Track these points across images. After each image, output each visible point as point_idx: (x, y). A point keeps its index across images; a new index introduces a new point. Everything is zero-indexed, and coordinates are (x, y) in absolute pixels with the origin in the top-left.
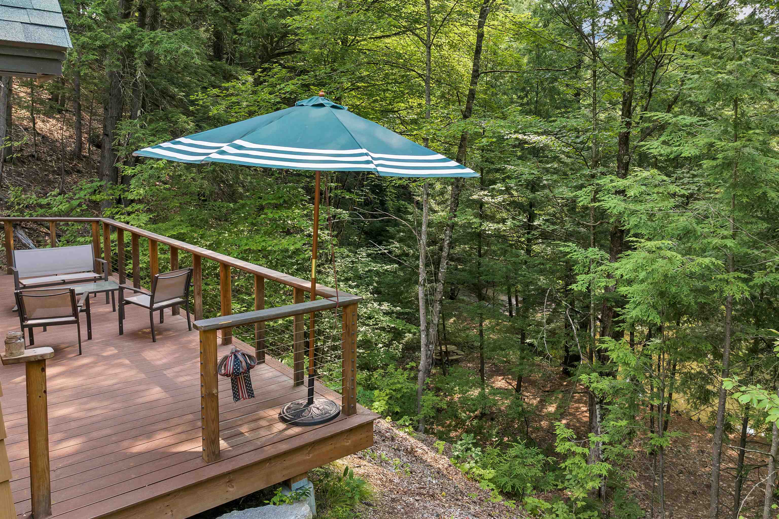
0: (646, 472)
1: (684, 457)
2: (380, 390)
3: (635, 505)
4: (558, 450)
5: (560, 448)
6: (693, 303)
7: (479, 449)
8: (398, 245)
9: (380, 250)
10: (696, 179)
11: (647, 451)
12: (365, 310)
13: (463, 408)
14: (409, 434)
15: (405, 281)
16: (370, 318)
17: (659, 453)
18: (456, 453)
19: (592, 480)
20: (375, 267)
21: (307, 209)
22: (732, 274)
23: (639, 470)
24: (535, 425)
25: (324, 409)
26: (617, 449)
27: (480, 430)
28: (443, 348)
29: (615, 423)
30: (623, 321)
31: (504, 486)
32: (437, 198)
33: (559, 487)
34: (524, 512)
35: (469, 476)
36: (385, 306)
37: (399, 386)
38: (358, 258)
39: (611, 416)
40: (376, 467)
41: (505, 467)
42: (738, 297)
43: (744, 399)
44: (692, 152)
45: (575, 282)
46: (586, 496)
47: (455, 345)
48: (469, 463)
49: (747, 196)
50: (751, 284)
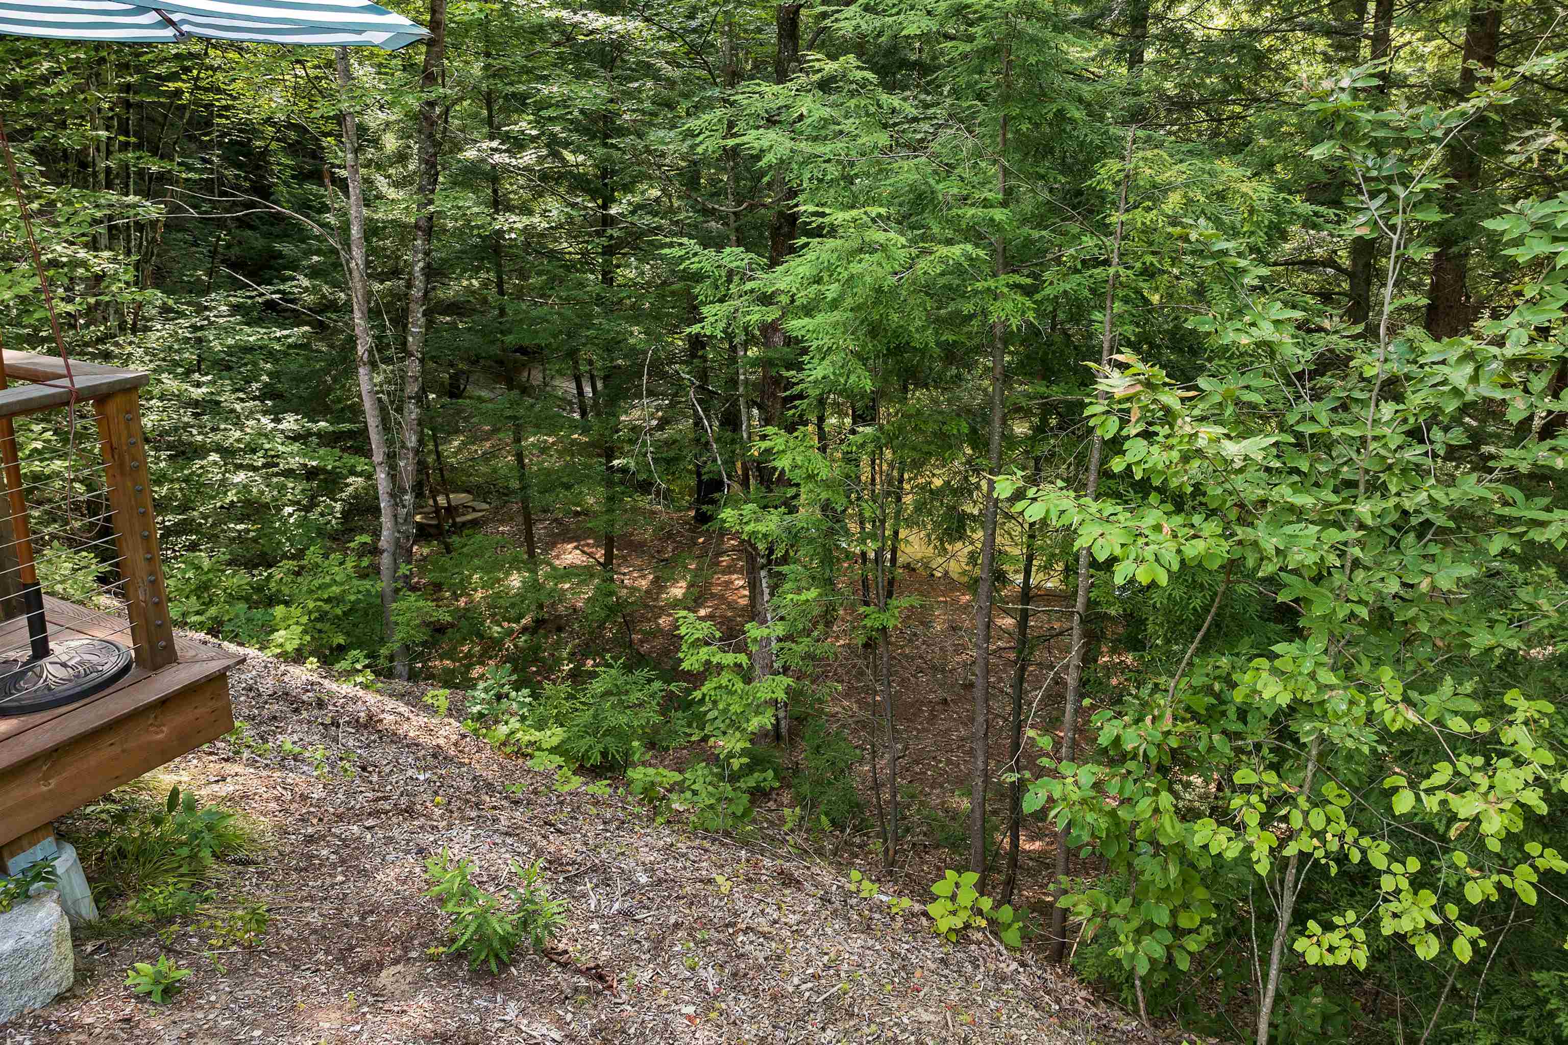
0: (859, 681)
1: (924, 642)
2: (287, 604)
3: (843, 744)
4: (685, 666)
5: (691, 662)
6: (932, 345)
7: (526, 691)
8: (306, 283)
9: (263, 294)
10: (931, 111)
11: (860, 641)
12: (238, 434)
13: (495, 614)
14: (365, 687)
15: (332, 363)
16: (254, 451)
17: (880, 641)
18: (475, 709)
19: (757, 713)
20: (252, 336)
21: (38, 197)
22: (1003, 278)
23: (846, 678)
24: (646, 627)
25: (81, 663)
26: (803, 646)
27: (535, 653)
28: (442, 500)
29: (796, 597)
30: (801, 396)
31: (585, 756)
32: (391, 171)
33: (694, 738)
34: (630, 798)
35: (508, 750)
36: (290, 423)
37: (336, 589)
38: (207, 318)
39: (787, 586)
40: (264, 773)
41: (586, 717)
42: (1014, 323)
43: (1034, 513)
44: (923, 26)
45: (701, 320)
46: (748, 745)
47: (468, 492)
48: (506, 723)
49: (1029, 119)
50: (1038, 297)
